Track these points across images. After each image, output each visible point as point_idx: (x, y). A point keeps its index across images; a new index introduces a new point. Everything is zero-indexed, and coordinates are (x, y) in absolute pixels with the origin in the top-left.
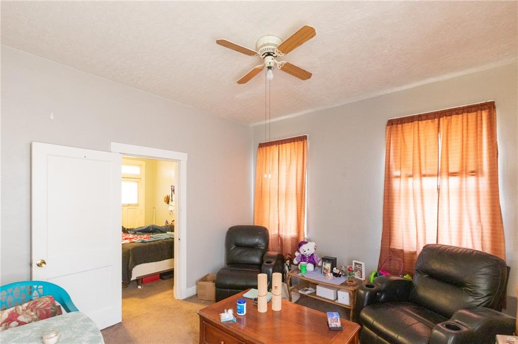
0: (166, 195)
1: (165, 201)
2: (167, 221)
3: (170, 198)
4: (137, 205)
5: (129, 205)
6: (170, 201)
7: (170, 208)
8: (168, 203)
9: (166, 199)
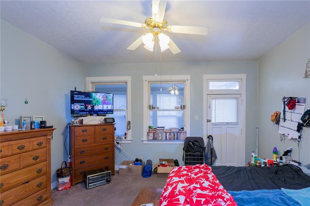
0: (275, 112)
1: (273, 121)
2: (275, 149)
3: (282, 116)
4: (237, 124)
5: (227, 123)
6: (281, 120)
7: (281, 131)
8: (278, 122)
9: (274, 117)
